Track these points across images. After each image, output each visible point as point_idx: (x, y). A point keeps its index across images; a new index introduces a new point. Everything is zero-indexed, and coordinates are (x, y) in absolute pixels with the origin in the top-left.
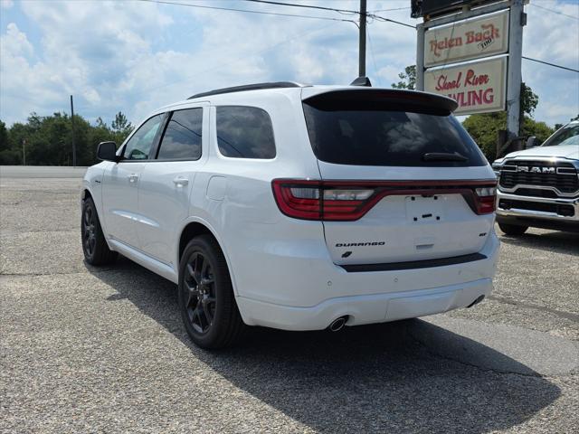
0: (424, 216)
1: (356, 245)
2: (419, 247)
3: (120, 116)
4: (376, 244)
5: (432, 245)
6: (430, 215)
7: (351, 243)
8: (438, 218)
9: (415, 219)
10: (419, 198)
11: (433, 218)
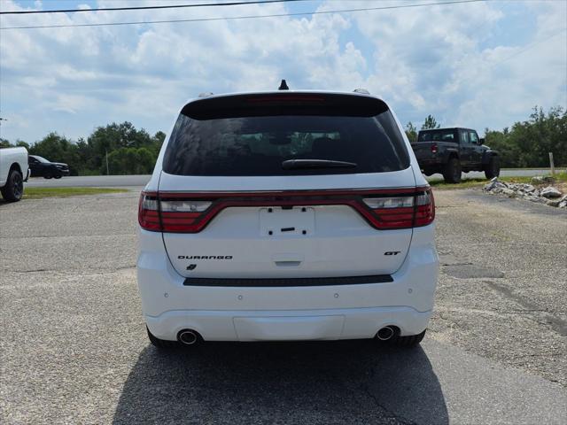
0: (283, 230)
1: (199, 257)
2: (278, 263)
3: (430, 119)
4: (222, 258)
5: (299, 262)
6: (293, 229)
7: (194, 256)
8: (304, 232)
9: (271, 233)
10: (277, 210)
11: (298, 232)
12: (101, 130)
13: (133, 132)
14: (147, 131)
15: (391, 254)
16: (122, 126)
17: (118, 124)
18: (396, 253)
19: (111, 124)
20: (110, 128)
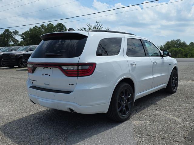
0: (45, 74)
2: (45, 84)
5: (49, 84)
6: (47, 74)
8: (49, 75)
9: (43, 75)
12: (168, 42)
13: (180, 42)
14: (185, 42)
15: (71, 85)
16: (176, 41)
17: (175, 40)
18: (73, 85)
19: (172, 40)
20: (172, 41)
